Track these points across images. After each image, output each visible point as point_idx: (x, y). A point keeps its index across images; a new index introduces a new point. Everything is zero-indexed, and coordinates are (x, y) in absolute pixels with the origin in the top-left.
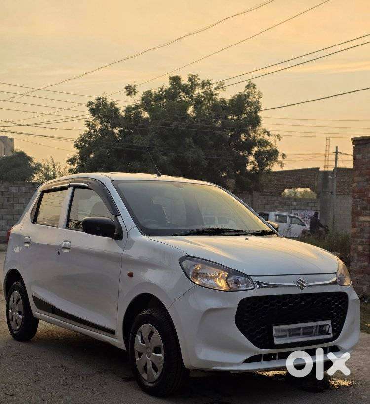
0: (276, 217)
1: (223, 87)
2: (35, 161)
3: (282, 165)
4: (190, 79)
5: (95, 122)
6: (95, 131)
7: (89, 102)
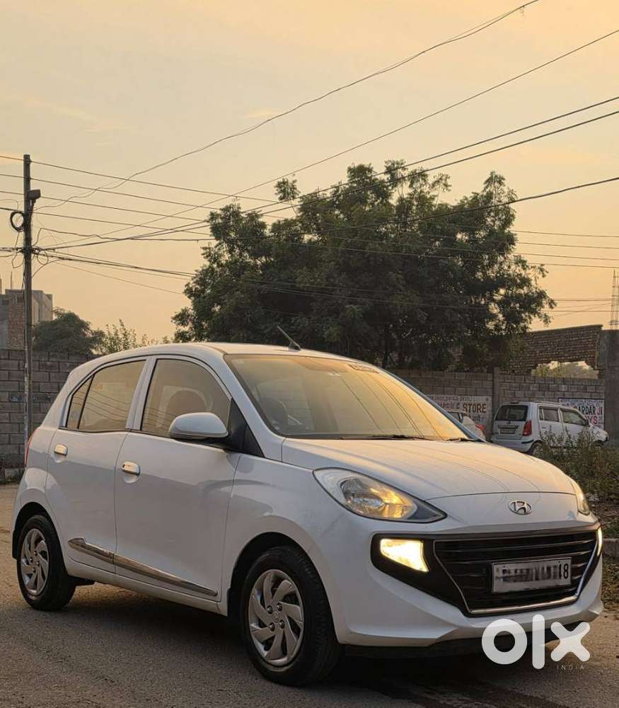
0: (541, 412)
1: (446, 185)
2: (93, 328)
3: (547, 320)
4: (390, 170)
5: (219, 249)
6: (220, 265)
7: (212, 214)
